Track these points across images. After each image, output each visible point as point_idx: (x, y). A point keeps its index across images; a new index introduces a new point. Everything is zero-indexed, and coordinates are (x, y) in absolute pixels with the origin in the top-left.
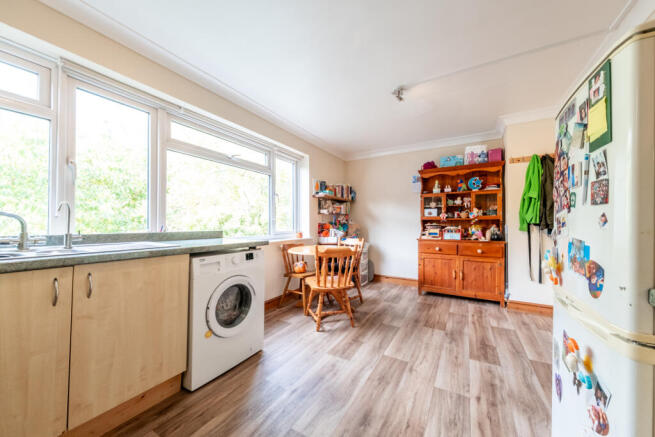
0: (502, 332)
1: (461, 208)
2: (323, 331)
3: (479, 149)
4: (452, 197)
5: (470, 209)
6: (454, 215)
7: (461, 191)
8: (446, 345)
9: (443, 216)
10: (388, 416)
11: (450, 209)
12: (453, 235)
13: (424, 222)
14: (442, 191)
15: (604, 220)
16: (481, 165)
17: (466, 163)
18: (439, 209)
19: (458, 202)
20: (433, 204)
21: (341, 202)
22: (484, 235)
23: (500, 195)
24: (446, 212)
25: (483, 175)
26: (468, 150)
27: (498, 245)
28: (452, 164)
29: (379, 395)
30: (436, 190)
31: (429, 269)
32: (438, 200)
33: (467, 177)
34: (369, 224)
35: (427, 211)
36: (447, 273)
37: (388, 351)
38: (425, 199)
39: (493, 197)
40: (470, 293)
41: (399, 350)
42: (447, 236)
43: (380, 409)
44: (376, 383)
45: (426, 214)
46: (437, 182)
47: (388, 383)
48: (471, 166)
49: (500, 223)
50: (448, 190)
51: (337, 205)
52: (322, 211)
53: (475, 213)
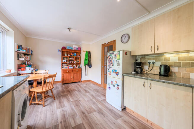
0: (85, 87)
1: (72, 60)
2: (46, 106)
3: (76, 47)
4: (70, 57)
5: (74, 61)
6: (70, 62)
7: (72, 56)
8: (80, 93)
9: (68, 62)
10: (86, 110)
11: (70, 60)
12: (71, 67)
13: (62, 64)
14: (67, 55)
15: (119, 67)
16: (76, 50)
17: (73, 49)
18: (67, 60)
19: (71, 59)
20: (65, 59)
21: (28, 55)
22: (77, 67)
23: (80, 58)
24: (69, 61)
25: (76, 53)
26: (74, 46)
27: (80, 69)
28: (70, 49)
29: (80, 108)
30: (66, 55)
31: (65, 77)
32: (67, 58)
33: (73, 53)
34: (39, 64)
35: (63, 61)
36: (70, 77)
37: (71, 100)
38: (63, 57)
39: (79, 58)
40: (75, 81)
41: (73, 99)
42: (70, 68)
43: (83, 110)
44: (77, 107)
45: (63, 62)
46: (66, 53)
47: (79, 105)
48: (74, 50)
49: (79, 64)
50: (69, 55)
51: (26, 56)
52: (20, 59)
53: (75, 62)
